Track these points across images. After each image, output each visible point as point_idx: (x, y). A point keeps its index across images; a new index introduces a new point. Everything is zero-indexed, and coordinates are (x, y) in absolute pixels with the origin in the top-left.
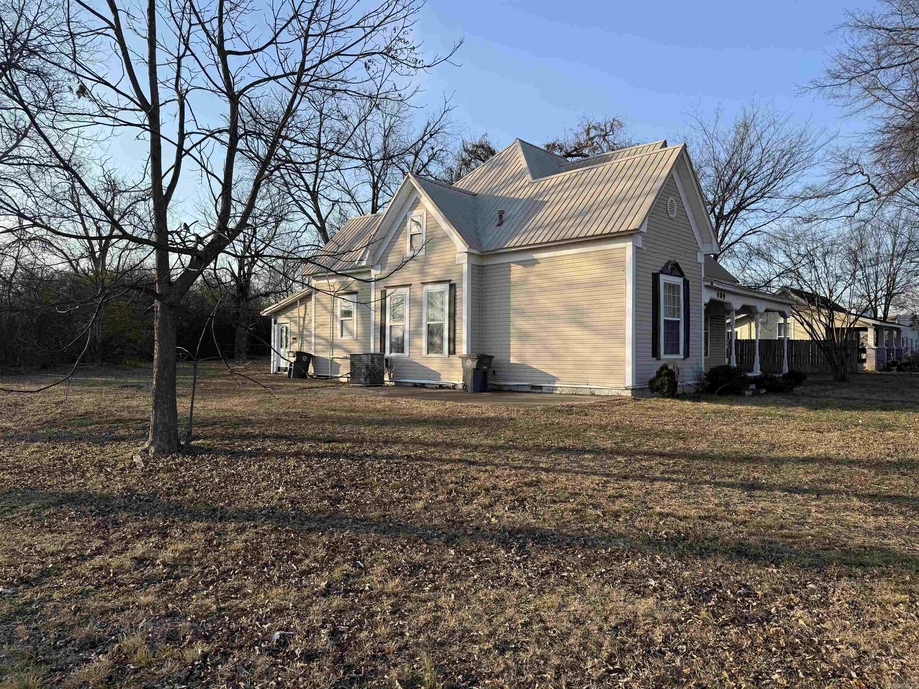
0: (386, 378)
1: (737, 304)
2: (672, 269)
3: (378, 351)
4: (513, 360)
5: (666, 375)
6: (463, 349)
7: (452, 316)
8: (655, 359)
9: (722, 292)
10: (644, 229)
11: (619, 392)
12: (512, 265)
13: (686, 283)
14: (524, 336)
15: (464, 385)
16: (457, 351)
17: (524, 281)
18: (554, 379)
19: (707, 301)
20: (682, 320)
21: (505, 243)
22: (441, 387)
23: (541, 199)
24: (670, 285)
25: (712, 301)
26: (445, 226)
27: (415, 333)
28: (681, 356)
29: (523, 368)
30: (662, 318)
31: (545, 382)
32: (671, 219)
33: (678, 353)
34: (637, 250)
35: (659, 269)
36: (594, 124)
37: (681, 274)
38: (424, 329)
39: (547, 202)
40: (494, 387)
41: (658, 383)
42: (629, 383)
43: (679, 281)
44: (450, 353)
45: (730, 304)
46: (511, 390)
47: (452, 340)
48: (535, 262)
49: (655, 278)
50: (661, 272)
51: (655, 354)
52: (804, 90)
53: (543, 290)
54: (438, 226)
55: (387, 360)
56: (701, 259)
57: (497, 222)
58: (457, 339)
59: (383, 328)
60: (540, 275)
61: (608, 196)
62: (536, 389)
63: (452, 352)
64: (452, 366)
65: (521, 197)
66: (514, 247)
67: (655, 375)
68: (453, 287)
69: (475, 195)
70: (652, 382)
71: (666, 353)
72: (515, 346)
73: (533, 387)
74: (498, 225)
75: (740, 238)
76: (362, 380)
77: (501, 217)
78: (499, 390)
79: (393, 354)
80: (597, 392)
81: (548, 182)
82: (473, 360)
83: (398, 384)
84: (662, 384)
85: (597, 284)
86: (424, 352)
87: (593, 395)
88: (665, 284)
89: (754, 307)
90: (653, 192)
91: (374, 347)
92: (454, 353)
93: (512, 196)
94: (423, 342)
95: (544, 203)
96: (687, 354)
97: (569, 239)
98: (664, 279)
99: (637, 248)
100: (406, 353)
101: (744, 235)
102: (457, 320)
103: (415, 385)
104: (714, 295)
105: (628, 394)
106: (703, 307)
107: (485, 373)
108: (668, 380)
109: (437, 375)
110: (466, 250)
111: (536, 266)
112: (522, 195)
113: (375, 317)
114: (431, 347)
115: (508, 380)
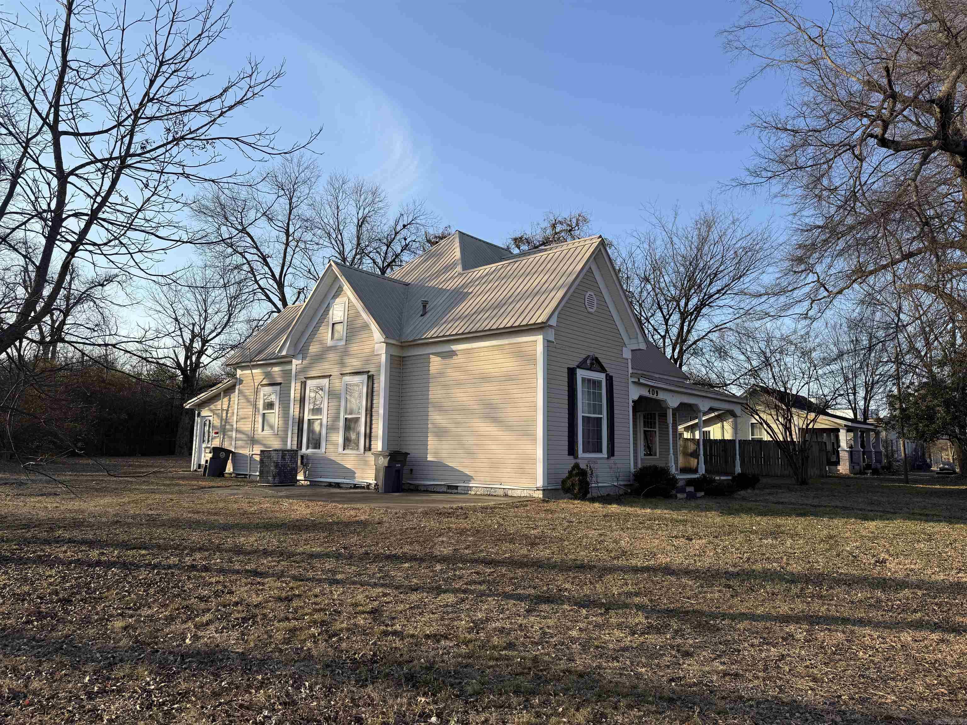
0: (300, 477)
1: (673, 401)
2: (592, 364)
3: (295, 447)
4: (430, 458)
5: (577, 475)
6: (378, 445)
7: (370, 411)
8: (572, 457)
9: (652, 389)
10: (553, 322)
11: (531, 492)
12: (431, 356)
13: (610, 379)
14: (441, 433)
15: (376, 485)
16: (372, 447)
17: (441, 374)
18: (469, 478)
19: (636, 398)
20: (604, 416)
21: (424, 334)
22: (355, 487)
23: (465, 291)
24: (589, 380)
25: (641, 398)
26: (366, 316)
27: (332, 428)
28: (604, 454)
29: (439, 465)
30: (580, 415)
31: (459, 481)
32: (589, 313)
33: (600, 451)
34: (548, 344)
35: (577, 363)
36: (560, 219)
37: (602, 369)
38: (341, 423)
39: (472, 292)
40: (412, 487)
41: (569, 483)
42: (540, 483)
43: (601, 377)
44: (365, 450)
45: (665, 401)
46: (428, 490)
47: (369, 436)
48: (453, 354)
49: (572, 373)
50: (578, 367)
51: (572, 451)
53: (459, 384)
54: (358, 315)
55: (302, 457)
56: (627, 354)
57: (421, 313)
58: (373, 434)
59: (301, 422)
60: (458, 368)
62: (452, 489)
63: (368, 448)
64: (366, 463)
65: (448, 288)
66: (431, 338)
67: (567, 475)
68: (371, 378)
69: (407, 285)
70: (564, 482)
71: (584, 451)
72: (432, 443)
73: (449, 487)
74: (422, 316)
75: (706, 335)
76: (270, 478)
77: (425, 307)
78: (416, 490)
79: (310, 451)
80: (510, 493)
82: (385, 457)
83: (314, 484)
84: (573, 485)
85: (509, 378)
86: (340, 449)
87: (506, 495)
88: (583, 380)
89: (696, 405)
90: (565, 286)
91: (291, 444)
92: (370, 449)
93: (440, 287)
94: (340, 439)
95: (468, 294)
96: (611, 453)
97: (483, 331)
98: (581, 374)
99: (548, 341)
100: (323, 449)
101: (709, 332)
102: (374, 414)
103: (330, 485)
104: (645, 393)
105: (539, 495)
106: (631, 404)
107: (399, 472)
108: (579, 480)
109: (351, 473)
110: (383, 340)
111: (455, 357)
112: (450, 285)
113: (294, 410)
114: (347, 442)
115: (423, 479)
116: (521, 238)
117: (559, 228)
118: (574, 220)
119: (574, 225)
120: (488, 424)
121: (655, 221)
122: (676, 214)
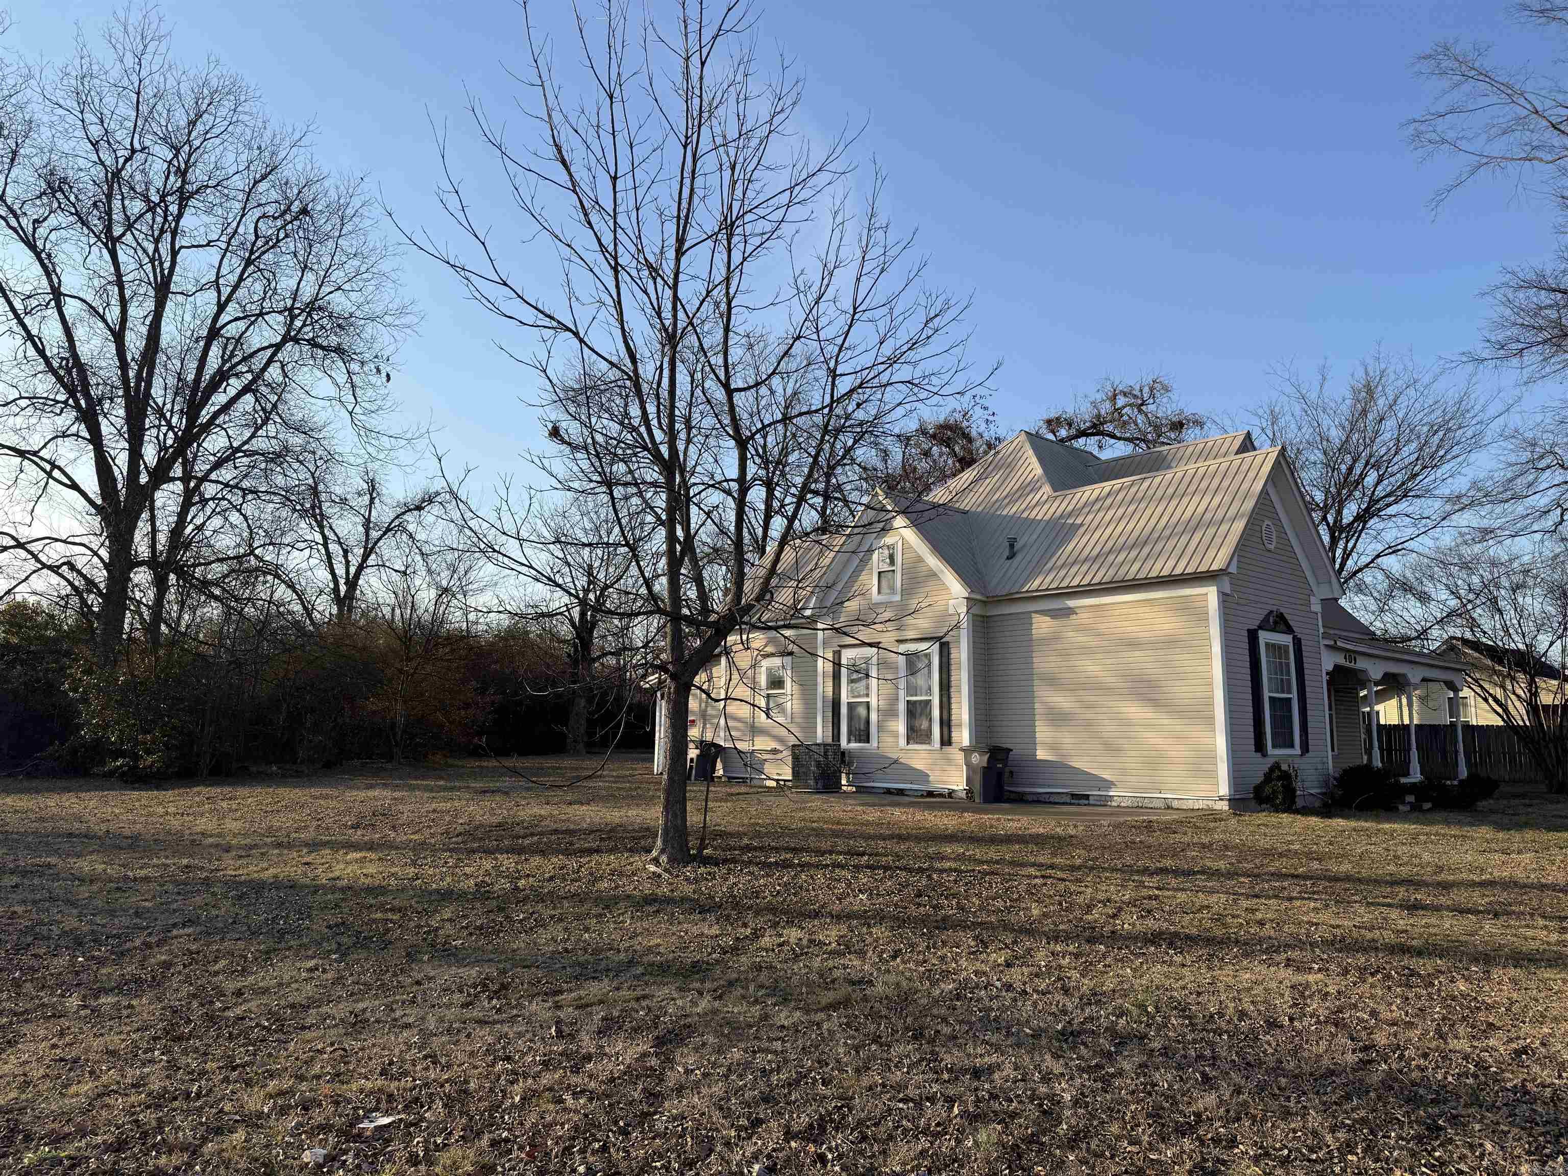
0: (844, 782)
1: (1375, 671)
2: (1275, 623)
3: (829, 740)
4: (1042, 754)
5: (1279, 778)
6: (963, 736)
7: (946, 689)
8: (1259, 755)
9: (1351, 655)
10: (1233, 569)
11: (1210, 803)
12: (1033, 615)
13: (1297, 642)
14: (1061, 720)
15: (969, 792)
16: (954, 739)
17: (1051, 640)
18: (1109, 784)
19: (1330, 668)
20: (1294, 695)
21: (1023, 586)
22: (930, 794)
23: (1070, 521)
24: (1274, 645)
25: (1337, 667)
26: (933, 561)
27: (889, 712)
28: (1297, 750)
29: (1059, 768)
30: (1266, 694)
31: (1092, 788)
32: (1269, 551)
33: (1292, 746)
34: (1224, 598)
35: (1258, 623)
36: (1121, 388)
37: (1289, 630)
38: (902, 707)
39: (1082, 525)
40: (1012, 796)
41: (1268, 790)
42: (1224, 790)
43: (1285, 639)
44: (943, 743)
45: (1364, 671)
46: (1040, 801)
47: (946, 723)
48: (1071, 611)
49: (1253, 636)
50: (1260, 627)
51: (1260, 747)
52: (1454, 365)
53: (1087, 653)
54: (920, 560)
55: (843, 753)
56: (1317, 607)
57: (1007, 553)
58: (953, 723)
59: (836, 704)
60: (1078, 631)
61: (1174, 519)
62: (1079, 798)
63: (946, 741)
64: (949, 761)
65: (1039, 517)
66: (1037, 591)
67: (1262, 779)
68: (945, 649)
69: (965, 513)
70: (1258, 789)
71: (1274, 746)
72: (1043, 732)
73: (1074, 796)
74: (1008, 558)
75: (1372, 561)
76: (811, 782)
77: (1012, 546)
78: (1021, 800)
79: (854, 745)
80: (1175, 804)
81: (1080, 494)
82: (981, 754)
83: (861, 790)
84: (1274, 792)
85: (1164, 645)
86: (902, 741)
87: (1169, 807)
88: (1267, 644)
89: (1404, 675)
90: (1242, 516)
91: (821, 733)
92: (949, 743)
93: (1025, 515)
94: (900, 726)
95: (1075, 528)
96: (1305, 748)
97: (1123, 581)
98: (1264, 637)
99: (1224, 594)
100: (874, 743)
101: (1378, 556)
102: (953, 695)
103: (889, 791)
104: (1340, 660)
105: (1224, 806)
106: (1325, 678)
107: (1000, 774)
108: (1283, 786)
109: (923, 776)
110: (967, 595)
111: (1074, 617)
112: (1039, 514)
113: (825, 688)
114: (916, 734)
115: (1034, 785)
116: (1058, 419)
117: (1121, 401)
118: (1146, 390)
119: (1146, 396)
120: (1146, 709)
121: (1290, 390)
122: (1324, 379)
